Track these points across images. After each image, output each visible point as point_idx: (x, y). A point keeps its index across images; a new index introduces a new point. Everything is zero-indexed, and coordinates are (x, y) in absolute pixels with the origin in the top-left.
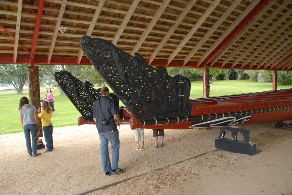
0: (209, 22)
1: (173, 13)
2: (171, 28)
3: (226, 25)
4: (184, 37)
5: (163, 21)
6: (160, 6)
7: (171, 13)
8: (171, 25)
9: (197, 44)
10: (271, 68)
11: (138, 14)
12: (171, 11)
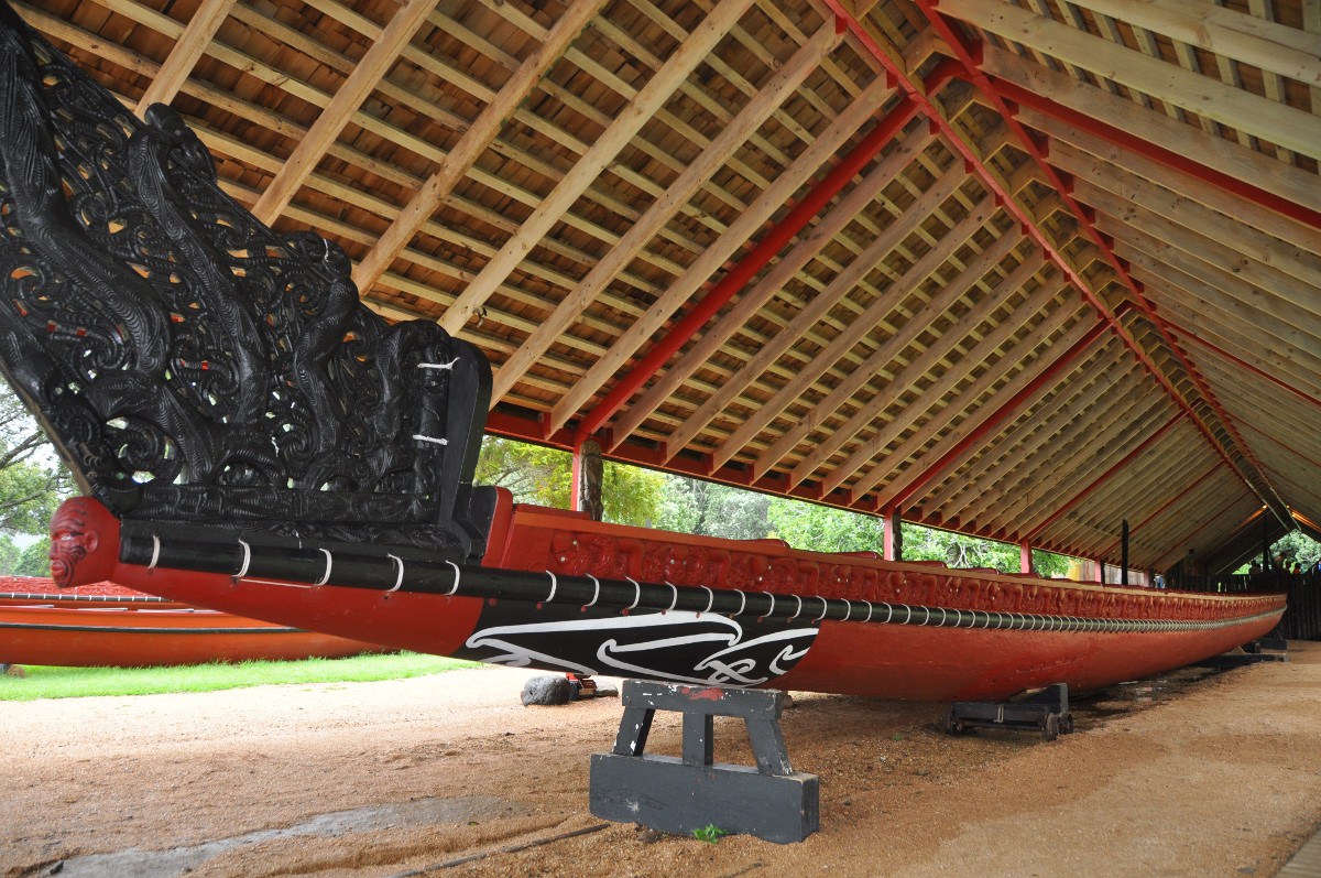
0: (616, 200)
1: (437, 103)
2: (420, 188)
3: (692, 240)
4: (487, 260)
5: (385, 140)
6: (372, 42)
7: (429, 100)
8: (424, 171)
9: (551, 313)
10: (880, 506)
11: (249, 60)
12: (429, 89)
